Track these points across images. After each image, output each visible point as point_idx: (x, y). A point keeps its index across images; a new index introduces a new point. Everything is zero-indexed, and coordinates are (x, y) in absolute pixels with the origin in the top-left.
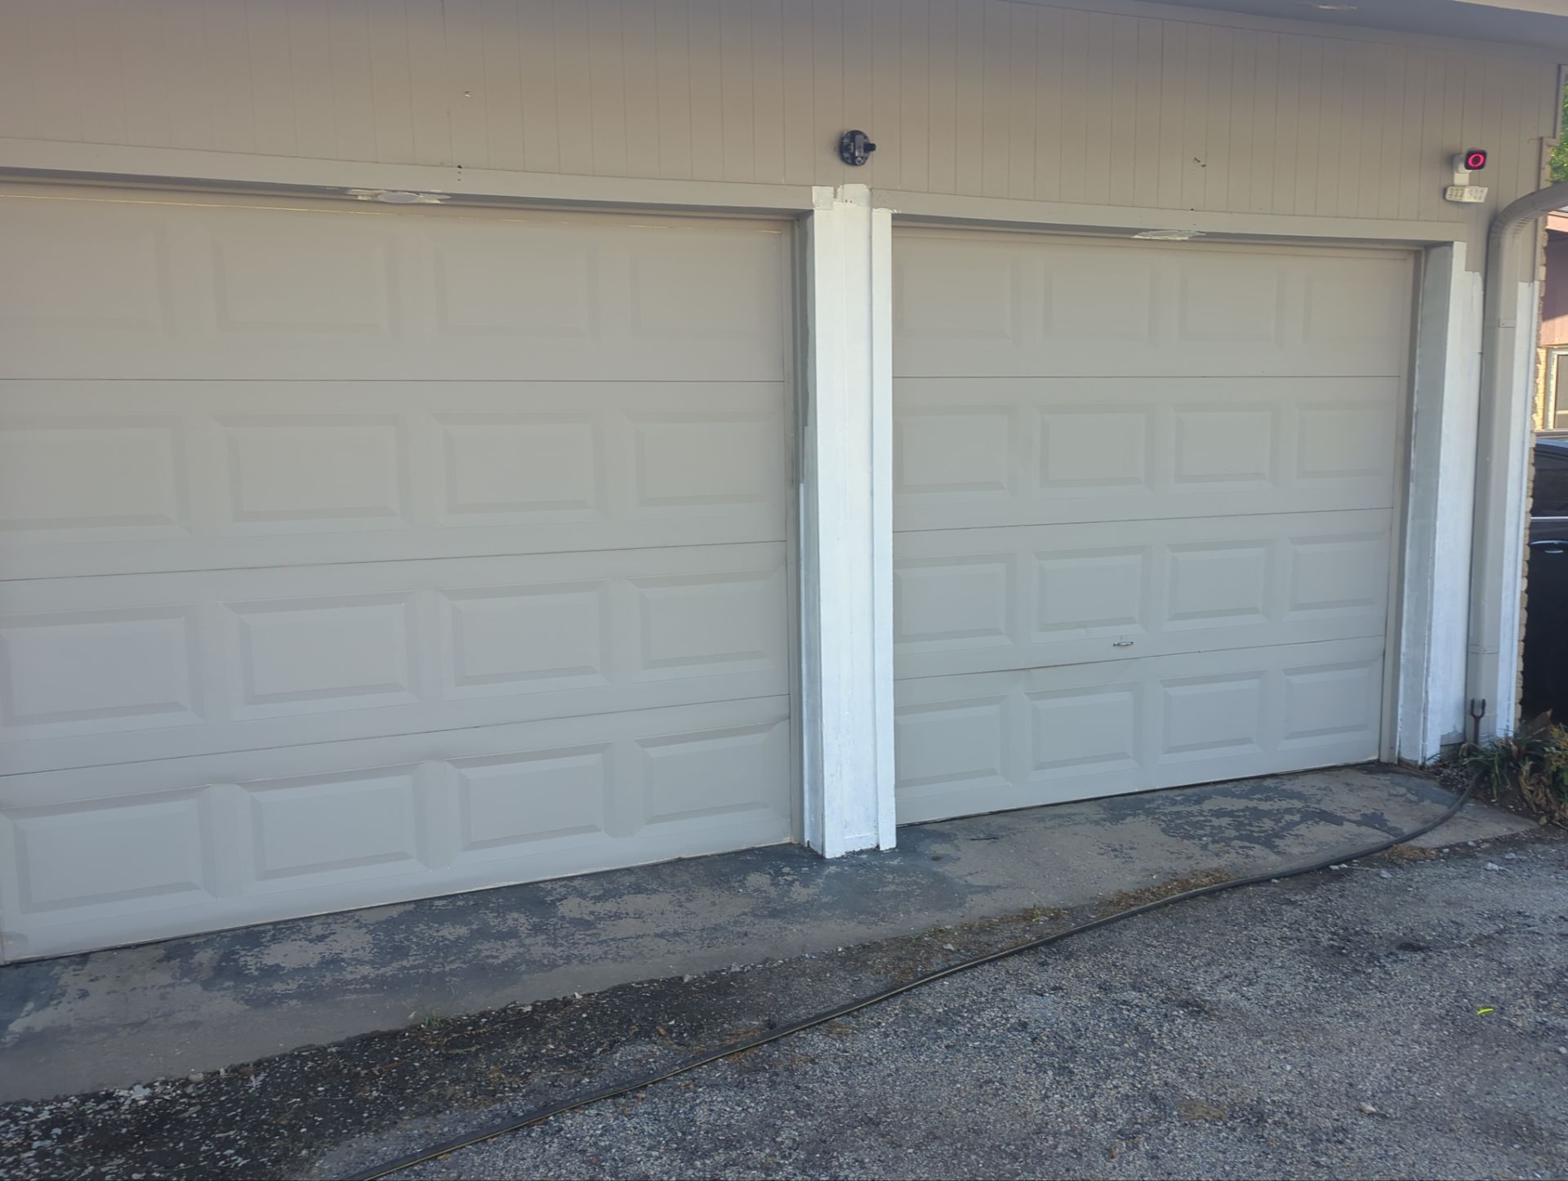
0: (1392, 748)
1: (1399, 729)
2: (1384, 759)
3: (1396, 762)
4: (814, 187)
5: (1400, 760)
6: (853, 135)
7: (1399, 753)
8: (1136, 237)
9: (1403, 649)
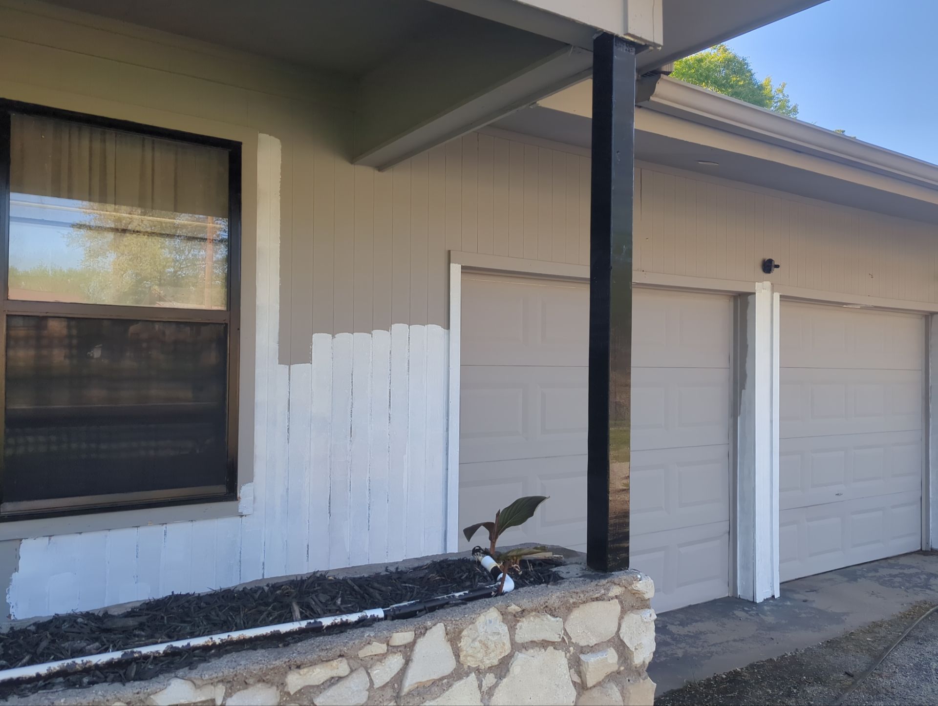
0: (928, 543)
1: (931, 534)
2: (924, 549)
3: (930, 550)
4: (756, 283)
5: (931, 549)
6: (770, 261)
7: (931, 546)
8: (845, 306)
9: (931, 496)
